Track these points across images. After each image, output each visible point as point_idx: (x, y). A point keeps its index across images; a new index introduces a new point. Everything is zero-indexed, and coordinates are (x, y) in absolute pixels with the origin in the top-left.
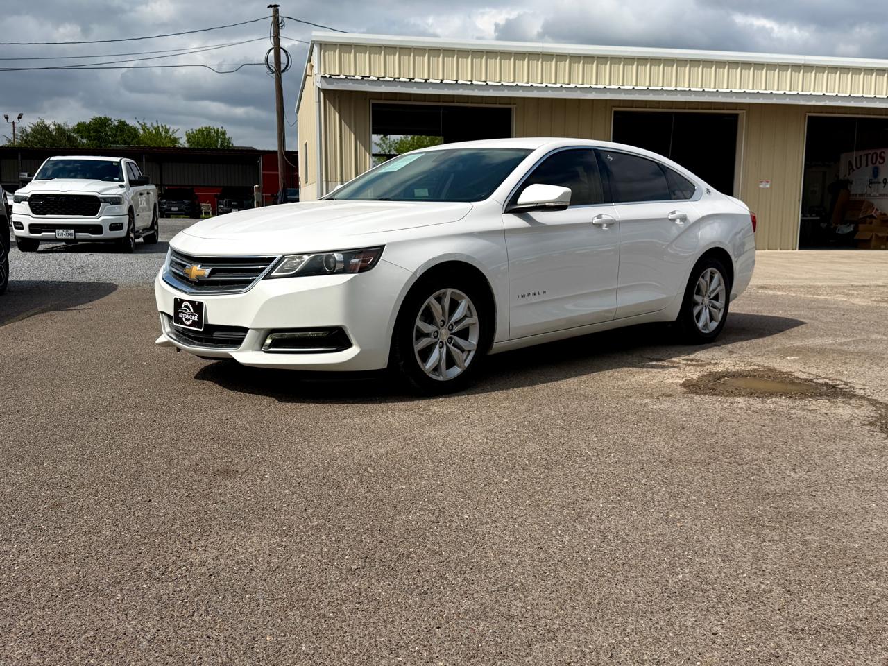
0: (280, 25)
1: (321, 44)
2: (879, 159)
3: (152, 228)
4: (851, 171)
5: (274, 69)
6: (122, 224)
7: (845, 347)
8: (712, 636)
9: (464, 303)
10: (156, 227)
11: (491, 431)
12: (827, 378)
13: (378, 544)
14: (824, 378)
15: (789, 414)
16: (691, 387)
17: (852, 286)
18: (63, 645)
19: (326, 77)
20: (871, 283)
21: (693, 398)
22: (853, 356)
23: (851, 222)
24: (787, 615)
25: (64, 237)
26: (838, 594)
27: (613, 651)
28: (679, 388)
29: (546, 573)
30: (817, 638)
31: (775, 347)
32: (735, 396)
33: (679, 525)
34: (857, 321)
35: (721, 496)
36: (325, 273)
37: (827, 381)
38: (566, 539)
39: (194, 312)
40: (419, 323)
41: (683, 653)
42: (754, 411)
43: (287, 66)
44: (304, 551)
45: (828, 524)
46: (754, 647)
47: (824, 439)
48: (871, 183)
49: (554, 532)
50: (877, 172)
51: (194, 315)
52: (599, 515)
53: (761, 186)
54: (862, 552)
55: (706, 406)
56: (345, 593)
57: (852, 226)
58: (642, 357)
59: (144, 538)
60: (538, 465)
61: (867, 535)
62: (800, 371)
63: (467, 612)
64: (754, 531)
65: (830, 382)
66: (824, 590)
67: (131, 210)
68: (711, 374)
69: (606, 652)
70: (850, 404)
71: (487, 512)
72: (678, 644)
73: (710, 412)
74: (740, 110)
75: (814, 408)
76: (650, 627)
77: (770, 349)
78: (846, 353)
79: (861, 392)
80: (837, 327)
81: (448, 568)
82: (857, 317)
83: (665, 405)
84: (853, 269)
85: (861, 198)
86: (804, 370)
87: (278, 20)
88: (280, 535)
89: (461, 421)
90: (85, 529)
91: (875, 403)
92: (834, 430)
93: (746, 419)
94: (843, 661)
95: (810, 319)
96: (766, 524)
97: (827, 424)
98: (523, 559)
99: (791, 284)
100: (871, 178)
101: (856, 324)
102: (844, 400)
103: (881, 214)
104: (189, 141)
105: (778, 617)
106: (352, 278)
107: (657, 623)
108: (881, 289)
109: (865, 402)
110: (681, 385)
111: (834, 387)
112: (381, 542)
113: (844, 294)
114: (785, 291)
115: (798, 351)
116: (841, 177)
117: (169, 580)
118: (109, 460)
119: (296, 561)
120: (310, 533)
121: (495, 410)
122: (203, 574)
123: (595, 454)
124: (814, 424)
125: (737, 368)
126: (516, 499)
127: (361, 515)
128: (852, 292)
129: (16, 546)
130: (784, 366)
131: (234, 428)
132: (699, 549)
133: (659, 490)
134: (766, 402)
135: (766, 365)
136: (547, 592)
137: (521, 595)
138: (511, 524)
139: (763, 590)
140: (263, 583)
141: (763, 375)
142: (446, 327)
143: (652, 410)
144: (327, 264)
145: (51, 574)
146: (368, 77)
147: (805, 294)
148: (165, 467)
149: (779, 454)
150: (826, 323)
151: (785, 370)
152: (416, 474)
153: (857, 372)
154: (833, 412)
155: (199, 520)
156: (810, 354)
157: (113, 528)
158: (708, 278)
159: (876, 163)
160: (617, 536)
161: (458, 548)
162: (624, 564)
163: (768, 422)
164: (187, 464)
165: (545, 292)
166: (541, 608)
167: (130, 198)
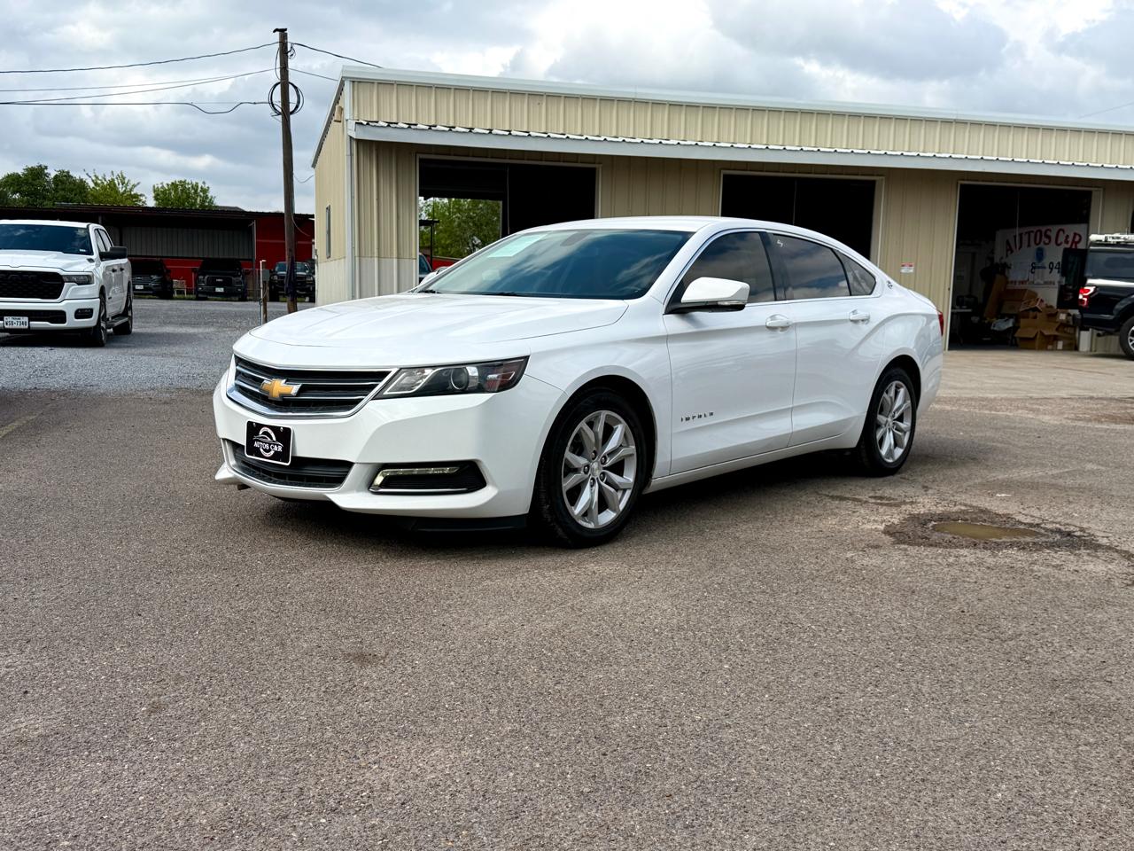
0: (289, 54)
1: (353, 82)
2: (1044, 239)
3: (125, 314)
4: (1009, 252)
5: (280, 111)
6: (92, 310)
7: (1061, 481)
9: (619, 430)
10: (130, 314)
11: (676, 596)
12: (1056, 523)
13: (602, 757)
14: (1053, 522)
15: (1032, 571)
16: (898, 535)
17: (1031, 398)
19: (361, 124)
20: (1053, 395)
21: (906, 550)
22: (1075, 493)
23: (1010, 316)
25: (15, 326)
28: (883, 536)
29: (832, 795)
31: (977, 481)
32: (957, 547)
33: (967, 724)
34: (1058, 446)
35: (1000, 683)
36: (453, 392)
37: (1058, 526)
38: (838, 747)
39: (277, 440)
40: (568, 455)
42: (988, 568)
43: (297, 107)
44: (510, 768)
47: (1089, 606)
48: (1034, 268)
49: (818, 738)
50: (1042, 254)
51: (277, 445)
52: (864, 713)
53: (903, 271)
55: (927, 561)
56: (587, 826)
57: (1012, 320)
58: (818, 494)
59: (293, 751)
60: (757, 645)
62: (1020, 512)
64: (1060, 731)
65: (1063, 528)
67: (102, 292)
68: (914, 518)
70: (1098, 557)
71: (721, 711)
73: (935, 569)
74: (878, 175)
75: (1058, 562)
77: (971, 483)
78: (1064, 489)
79: (1104, 541)
80: (1038, 454)
81: (705, 790)
82: (1057, 440)
83: (873, 560)
84: (1024, 376)
85: (1022, 286)
86: (1024, 512)
87: (286, 48)
88: (469, 745)
89: (632, 583)
90: (209, 740)
91: (1128, 555)
92: (1095, 592)
93: (983, 578)
95: (1001, 443)
96: (1070, 721)
97: (1084, 585)
98: (795, 776)
99: (957, 396)
100: (1034, 261)
101: (1059, 450)
102: (1088, 551)
103: (1047, 307)
104: (156, 198)
106: (491, 398)
108: (1069, 402)
109: (1116, 555)
110: (886, 532)
111: (1069, 534)
112: (605, 755)
113: (1026, 408)
114: (954, 405)
115: (1006, 486)
116: (997, 260)
117: (352, 812)
118: (200, 641)
119: (506, 781)
120: (507, 742)
121: (670, 568)
122: (392, 802)
123: (822, 629)
124: (1068, 585)
125: (941, 509)
126: (750, 692)
127: (563, 716)
128: (1035, 406)
129: (126, 767)
130: (998, 507)
131: (346, 595)
132: (1005, 757)
133: (923, 677)
134: (997, 555)
135: (974, 504)
136: (846, 822)
137: (815, 827)
138: (759, 728)
139: (1107, 811)
140: (476, 813)
141: (976, 519)
142: (598, 459)
143: (864, 567)
144: (457, 380)
145: (190, 807)
146: (416, 125)
147: (980, 409)
148: (278, 650)
149: (1045, 626)
150: (1023, 448)
151: (1001, 512)
152: (608, 658)
153: (1089, 515)
154: (1083, 568)
155: (355, 725)
156: (1023, 490)
157: (247, 739)
158: (892, 393)
159: (1040, 243)
160: (898, 743)
161: (707, 762)
162: (923, 780)
163: (1011, 582)
164: (305, 645)
165: (712, 414)
166: (847, 844)
167: (101, 275)
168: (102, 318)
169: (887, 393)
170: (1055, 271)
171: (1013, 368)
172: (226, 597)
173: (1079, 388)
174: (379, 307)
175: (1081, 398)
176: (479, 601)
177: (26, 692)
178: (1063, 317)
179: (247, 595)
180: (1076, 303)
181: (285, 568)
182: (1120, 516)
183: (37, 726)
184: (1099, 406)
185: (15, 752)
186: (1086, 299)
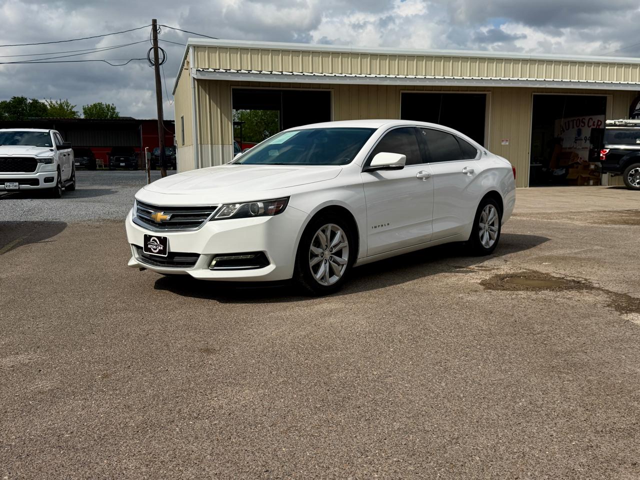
0: (158, 31)
1: (194, 47)
2: (581, 124)
3: (71, 179)
4: (562, 132)
5: (154, 63)
6: (53, 178)
7: (579, 256)
8: (550, 437)
9: (339, 234)
10: (74, 179)
11: (369, 318)
13: (327, 392)
14: (571, 276)
15: (555, 301)
16: (487, 285)
17: (571, 212)
18: (157, 460)
19: (200, 70)
20: (584, 210)
21: (491, 292)
22: (585, 261)
23: (563, 167)
24: (590, 423)
25: (11, 188)
26: (617, 410)
27: (495, 448)
28: (480, 286)
29: (438, 405)
30: (612, 436)
31: (534, 257)
32: (518, 290)
33: (509, 373)
34: (582, 237)
35: (530, 354)
36: (251, 216)
37: (573, 278)
38: (443, 384)
39: (160, 243)
40: (312, 248)
41: (536, 447)
42: (533, 300)
43: (163, 61)
44: (282, 398)
45: (599, 370)
46: (577, 442)
47: (582, 317)
48: (576, 140)
49: (434, 381)
50: (580, 132)
51: (160, 246)
52: (458, 369)
53: (503, 144)
54: (624, 385)
55: (501, 297)
56: (319, 421)
57: (564, 169)
59: (175, 393)
60: (408, 339)
61: (624, 375)
62: (554, 272)
63: (399, 429)
64: (556, 375)
65: (575, 279)
66: (608, 408)
67: (59, 168)
68: (497, 276)
69: (491, 449)
70: (592, 294)
71: (387, 369)
72: (532, 442)
73: (505, 301)
74: (488, 91)
75: (570, 296)
76: (512, 434)
77: (530, 257)
78: (581, 259)
79: (597, 285)
80: (569, 242)
81: (376, 404)
82: (581, 234)
83: (473, 298)
84: (569, 200)
85: (569, 151)
86: (557, 272)
87: (156, 27)
88: (262, 388)
89: (347, 312)
90: (133, 390)
91: (608, 292)
92: (587, 310)
93: (529, 305)
94: (630, 447)
96: (562, 370)
97: (581, 307)
98: (421, 397)
99: (530, 212)
100: (577, 136)
101: (581, 239)
102: (587, 291)
103: (584, 161)
104: (85, 113)
105: (586, 425)
107: (515, 431)
108: (592, 214)
109: (601, 292)
110: (480, 284)
111: (579, 282)
112: (328, 390)
113: (567, 217)
114: (528, 217)
115: (549, 259)
116: (556, 136)
117: (205, 418)
118: (126, 345)
119: (279, 403)
120: (280, 386)
121: (366, 304)
122: (224, 414)
123: (442, 331)
124: (573, 307)
125: (512, 271)
126: (403, 361)
127: (308, 374)
128: (572, 217)
129: (93, 402)
130: (543, 269)
131: (199, 322)
132: (526, 387)
133: (490, 352)
134: (538, 294)
135: (531, 268)
136: (444, 416)
137: (428, 419)
138: (405, 376)
139: (572, 409)
140: (265, 417)
141: (531, 276)
142: (328, 249)
143: (468, 301)
144: (253, 210)
145: (126, 419)
146: (230, 70)
147: (542, 219)
148: (165, 348)
149: (557, 327)
150: (562, 239)
151: (544, 272)
152: (332, 348)
153: (591, 272)
154: (583, 299)
155: (206, 381)
156: (557, 261)
157: (152, 388)
158: (487, 211)
159: (579, 126)
160: (474, 381)
161: (378, 392)
162: (484, 398)
163: (543, 306)
164: (179, 346)
165: (388, 224)
166: (443, 426)
167: (58, 158)
168: (59, 182)
169: (484, 211)
170: (588, 142)
171: (563, 196)
172: (137, 324)
173: (599, 206)
174: (212, 172)
175: (599, 211)
176: (268, 323)
177: (40, 371)
178: (592, 167)
179: (148, 323)
180: (599, 159)
181: (167, 309)
182: (608, 272)
183: (47, 386)
184: (607, 215)
185: (38, 397)
186: (604, 156)
